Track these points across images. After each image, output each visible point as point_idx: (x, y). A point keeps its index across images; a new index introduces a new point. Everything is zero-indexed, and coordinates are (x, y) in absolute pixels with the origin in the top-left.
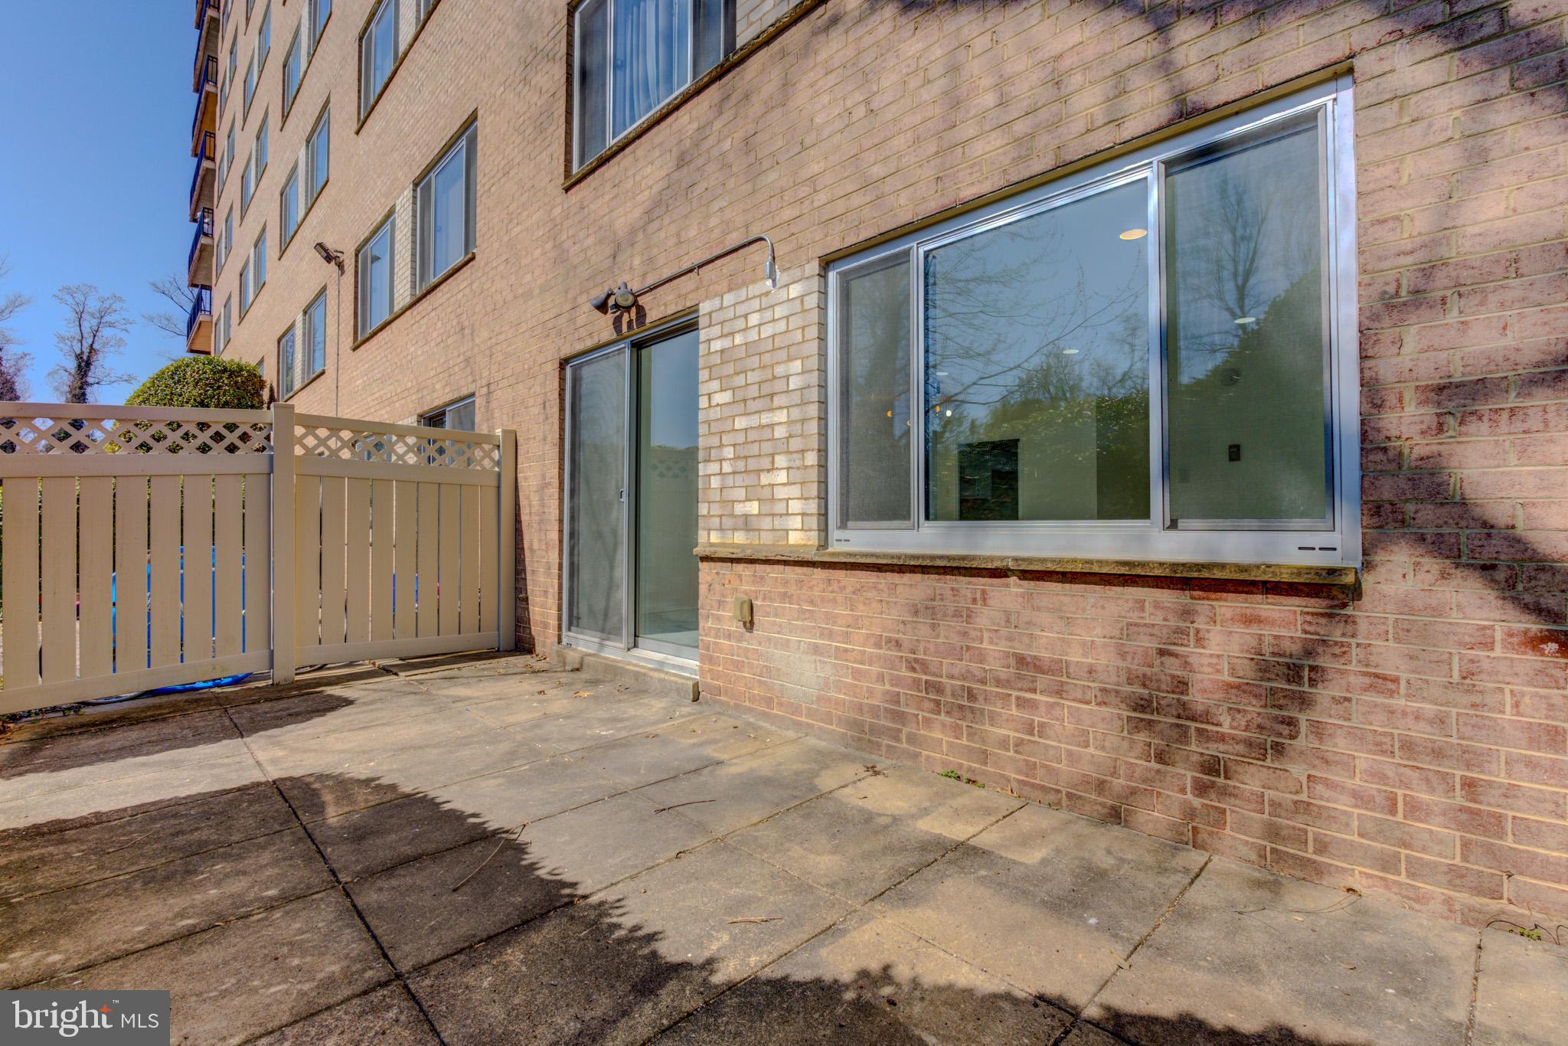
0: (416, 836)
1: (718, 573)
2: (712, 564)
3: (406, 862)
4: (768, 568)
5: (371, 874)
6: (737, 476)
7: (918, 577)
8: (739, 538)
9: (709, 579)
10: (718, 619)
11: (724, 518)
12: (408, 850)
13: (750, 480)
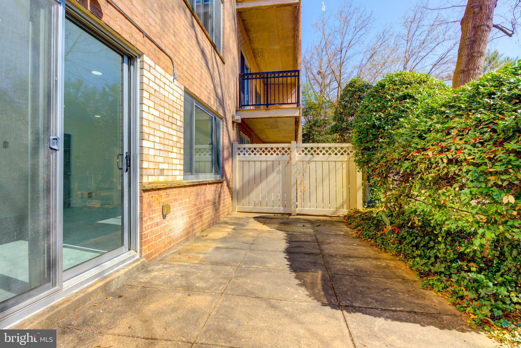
0: (302, 258)
1: (152, 197)
2: (150, 193)
3: (309, 254)
4: (171, 190)
5: (316, 254)
6: (161, 151)
7: (199, 187)
8: (162, 179)
9: (148, 200)
10: (152, 219)
11: (155, 170)
12: (306, 256)
13: (165, 154)
